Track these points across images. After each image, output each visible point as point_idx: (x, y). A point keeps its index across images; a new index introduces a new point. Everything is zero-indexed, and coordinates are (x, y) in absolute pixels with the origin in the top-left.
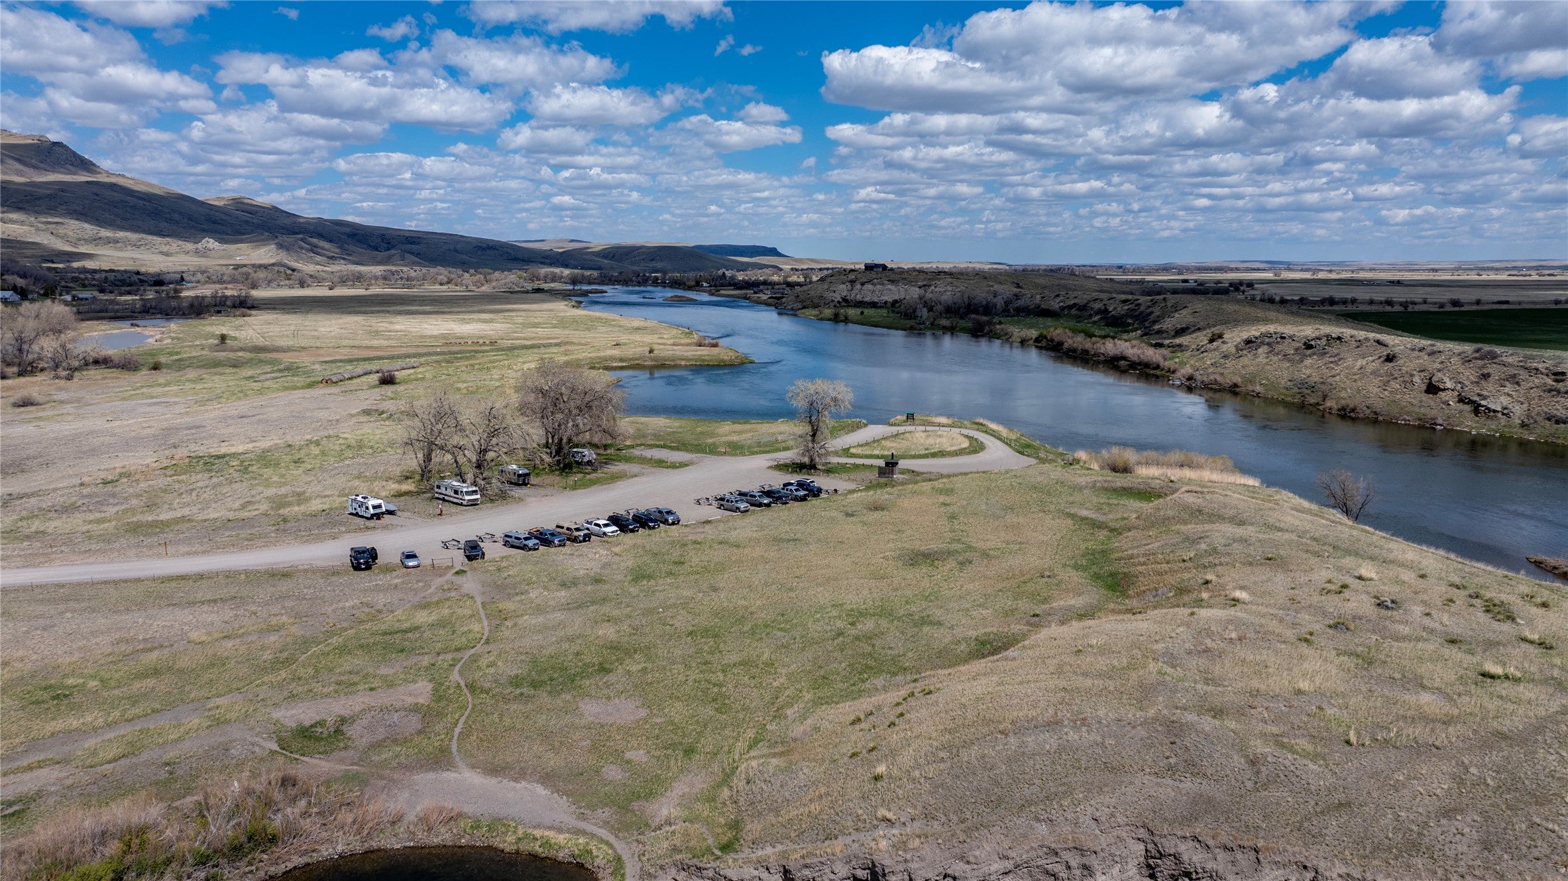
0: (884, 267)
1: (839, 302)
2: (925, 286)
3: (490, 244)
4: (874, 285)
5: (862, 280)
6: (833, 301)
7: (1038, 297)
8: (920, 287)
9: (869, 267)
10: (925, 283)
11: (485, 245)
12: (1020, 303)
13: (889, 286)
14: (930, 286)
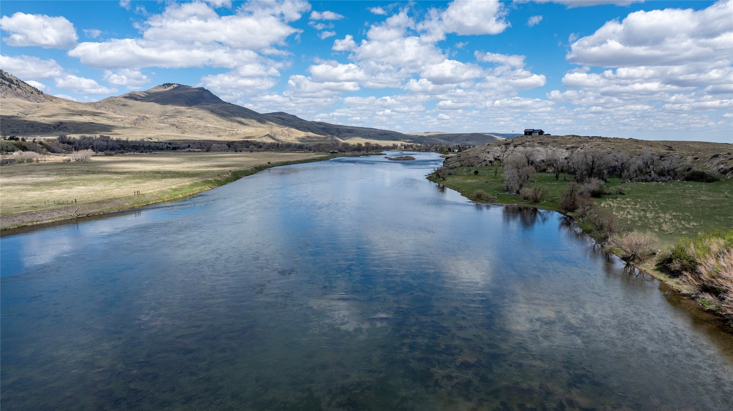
0: (541, 132)
1: (491, 162)
2: (573, 147)
3: (386, 133)
4: (525, 147)
5: (516, 143)
6: (485, 160)
7: (690, 158)
8: (567, 149)
9: (529, 133)
10: (573, 145)
11: (383, 133)
12: (665, 164)
13: (538, 148)
14: (577, 148)
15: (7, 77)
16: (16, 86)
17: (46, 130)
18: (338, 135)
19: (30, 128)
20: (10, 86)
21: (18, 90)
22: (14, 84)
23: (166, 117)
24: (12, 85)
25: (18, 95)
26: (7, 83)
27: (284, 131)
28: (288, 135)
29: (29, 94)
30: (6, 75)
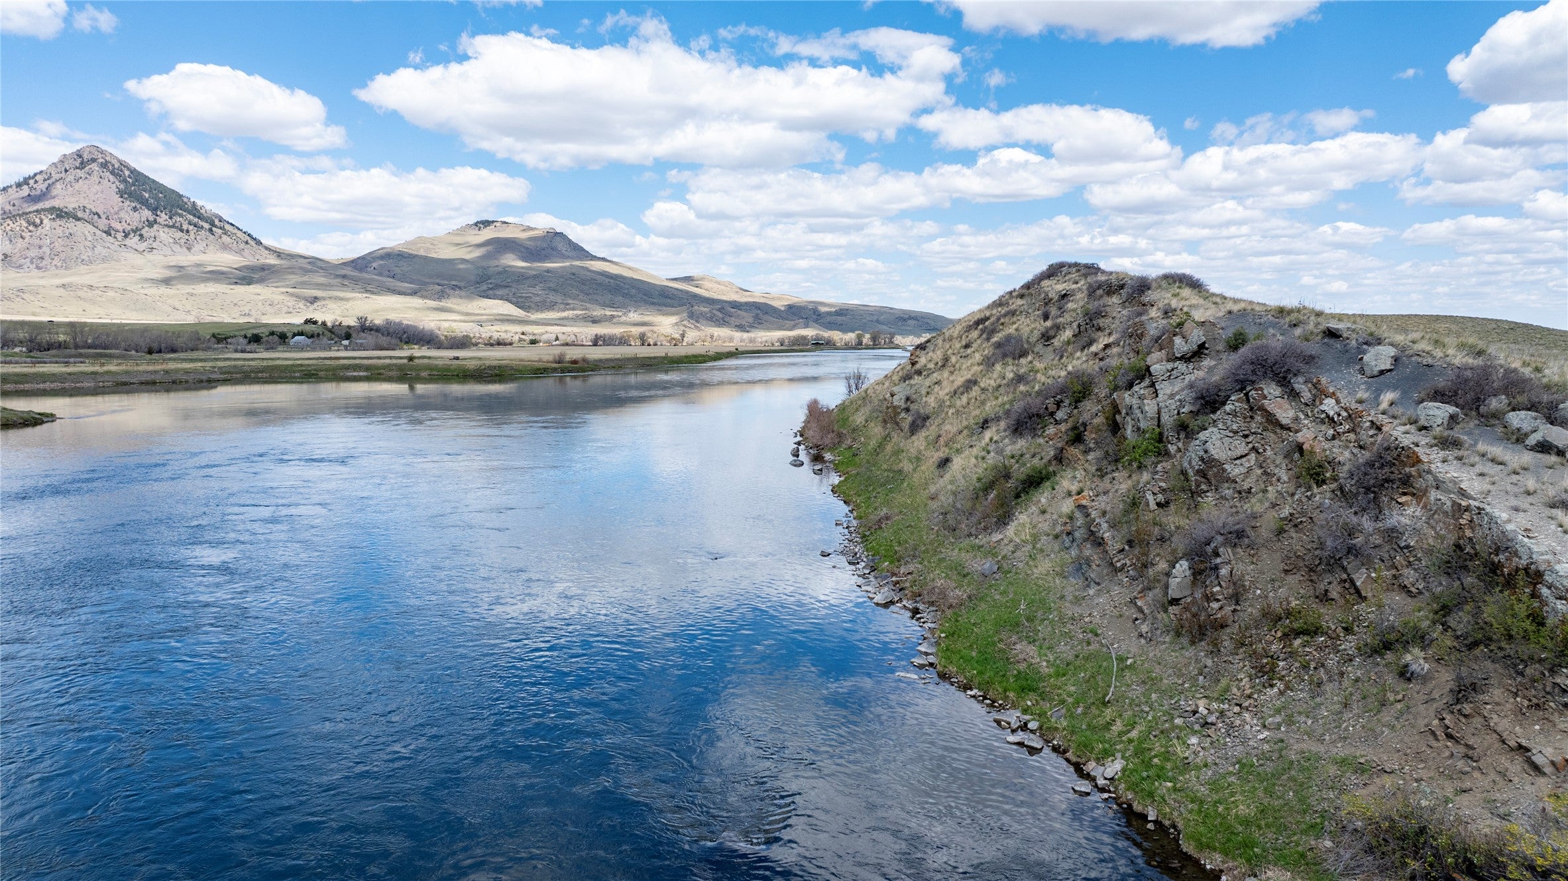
3: (913, 315)
11: (907, 316)
15: (205, 215)
16: (220, 231)
17: (294, 311)
18: (817, 320)
19: (268, 308)
20: (211, 230)
21: (224, 237)
22: (216, 227)
23: (490, 286)
24: (214, 229)
25: (225, 247)
26: (207, 226)
27: (714, 312)
28: (723, 319)
29: (242, 246)
30: (203, 211)
